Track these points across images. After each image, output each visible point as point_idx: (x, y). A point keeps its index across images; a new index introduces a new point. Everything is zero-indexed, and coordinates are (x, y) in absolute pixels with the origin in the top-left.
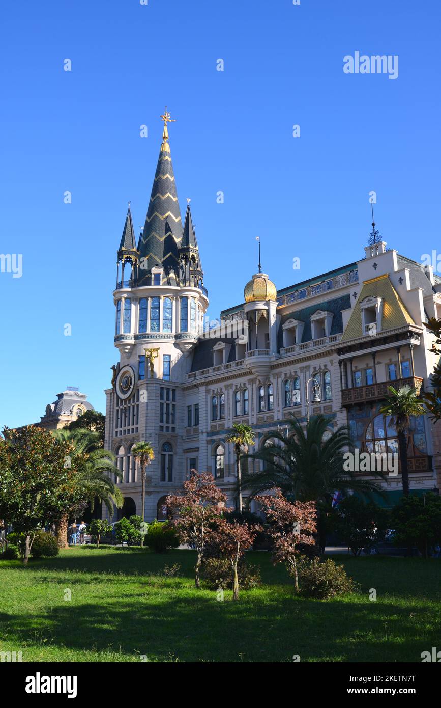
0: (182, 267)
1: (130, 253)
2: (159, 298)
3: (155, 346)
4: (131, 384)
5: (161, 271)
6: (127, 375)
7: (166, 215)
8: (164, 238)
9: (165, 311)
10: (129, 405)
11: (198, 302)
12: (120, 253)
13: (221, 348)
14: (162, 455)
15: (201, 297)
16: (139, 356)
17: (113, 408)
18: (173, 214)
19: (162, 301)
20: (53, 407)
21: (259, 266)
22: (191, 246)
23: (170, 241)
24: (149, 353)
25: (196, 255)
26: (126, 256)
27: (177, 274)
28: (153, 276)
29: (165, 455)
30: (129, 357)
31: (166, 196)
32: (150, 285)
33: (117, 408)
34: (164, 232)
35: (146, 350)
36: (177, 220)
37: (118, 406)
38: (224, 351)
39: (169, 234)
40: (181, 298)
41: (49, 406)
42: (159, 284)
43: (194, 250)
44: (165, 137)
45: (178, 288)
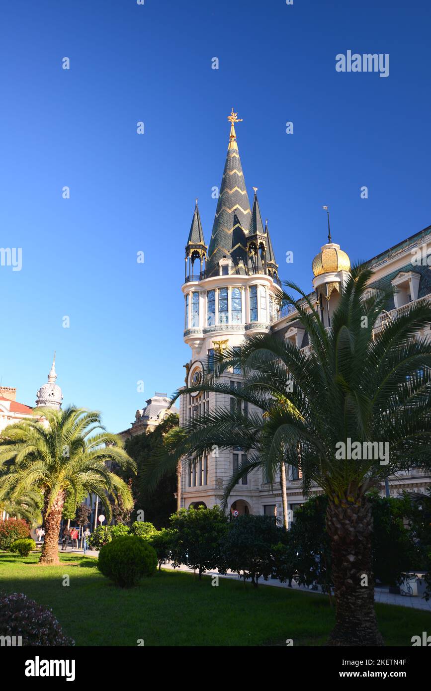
0: (252, 258)
1: (197, 247)
2: (227, 289)
3: (224, 338)
4: (200, 381)
5: (229, 262)
6: (197, 371)
7: (234, 208)
8: (232, 230)
9: (233, 302)
10: (200, 403)
11: (269, 292)
12: (188, 248)
13: (294, 333)
14: (233, 454)
15: (272, 286)
16: (209, 350)
17: (186, 407)
18: (241, 207)
19: (230, 292)
20: (141, 412)
21: (329, 237)
22: (258, 233)
23: (238, 233)
24: (217, 346)
25: (264, 242)
26: (193, 250)
27: (246, 264)
28: (221, 269)
29: (237, 455)
30: (199, 353)
31: (234, 190)
32: (219, 275)
33: (190, 407)
34: (232, 224)
35: (215, 343)
36: (245, 213)
37: (190, 404)
38: (296, 338)
39: (237, 226)
40: (251, 287)
41: (138, 412)
42: (227, 274)
43: (262, 237)
44: (233, 136)
45: (247, 277)
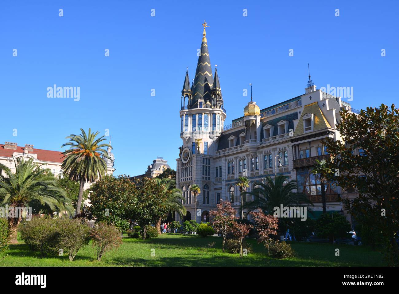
0: (213, 99)
1: (188, 92)
2: (202, 114)
3: (201, 137)
4: (188, 156)
5: (203, 101)
6: (186, 152)
7: (205, 73)
8: (204, 85)
9: (205, 121)
10: (188, 166)
11: (221, 116)
12: (183, 92)
13: (233, 138)
14: (204, 191)
15: (222, 113)
16: (192, 143)
17: (180, 168)
18: (209, 73)
19: (203, 116)
20: (151, 167)
21: (251, 98)
22: (217, 88)
23: (207, 86)
24: (197, 141)
25: (220, 93)
26: (186, 94)
27: (211, 102)
28: (199, 103)
29: (205, 191)
30: (187, 143)
31: (205, 64)
32: (197, 108)
33: (182, 168)
34: (204, 81)
36: (210, 76)
37: (182, 166)
38: (234, 140)
39: (206, 82)
40: (213, 114)
41: (149, 166)
42: (201, 107)
43: (219, 90)
44: (204, 35)
45: (211, 109)
